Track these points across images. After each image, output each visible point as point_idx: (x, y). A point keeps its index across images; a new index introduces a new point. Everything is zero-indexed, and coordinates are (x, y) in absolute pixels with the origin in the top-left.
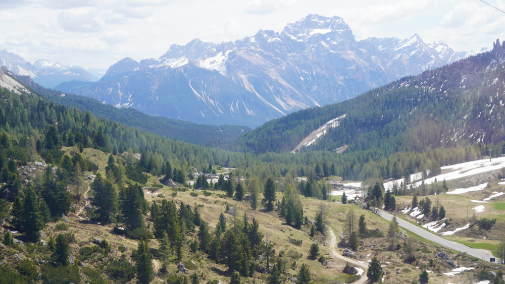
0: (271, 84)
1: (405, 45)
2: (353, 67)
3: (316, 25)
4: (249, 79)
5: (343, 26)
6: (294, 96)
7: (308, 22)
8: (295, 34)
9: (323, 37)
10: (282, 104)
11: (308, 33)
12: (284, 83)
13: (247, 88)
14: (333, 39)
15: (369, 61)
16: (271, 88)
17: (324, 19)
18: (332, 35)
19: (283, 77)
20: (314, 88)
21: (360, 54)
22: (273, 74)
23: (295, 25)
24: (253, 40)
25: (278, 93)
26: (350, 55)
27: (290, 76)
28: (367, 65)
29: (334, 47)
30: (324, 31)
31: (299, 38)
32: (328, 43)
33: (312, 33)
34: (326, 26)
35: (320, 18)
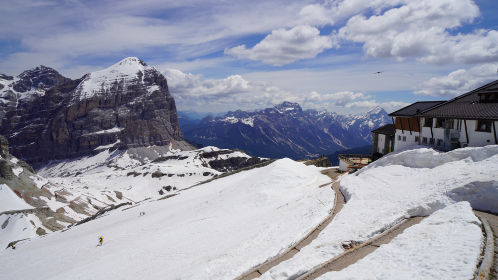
0: (271, 131)
1: (321, 114)
2: (302, 124)
3: (288, 106)
4: (263, 129)
5: (299, 107)
6: (280, 136)
7: (285, 105)
8: (279, 109)
9: (291, 111)
10: (276, 140)
11: (285, 109)
12: (277, 131)
13: (262, 132)
14: (295, 112)
15: (308, 121)
16: (272, 133)
17: (291, 103)
18: (295, 111)
19: (276, 128)
20: (288, 133)
21: (304, 118)
22: (273, 127)
23: (279, 105)
24: (264, 112)
25: (274, 135)
26: (301, 119)
27: (279, 128)
28: (307, 123)
29: (295, 116)
30: (291, 109)
31: (281, 111)
32: (293, 114)
33: (286, 110)
34: (292, 107)
35: (290, 103)
